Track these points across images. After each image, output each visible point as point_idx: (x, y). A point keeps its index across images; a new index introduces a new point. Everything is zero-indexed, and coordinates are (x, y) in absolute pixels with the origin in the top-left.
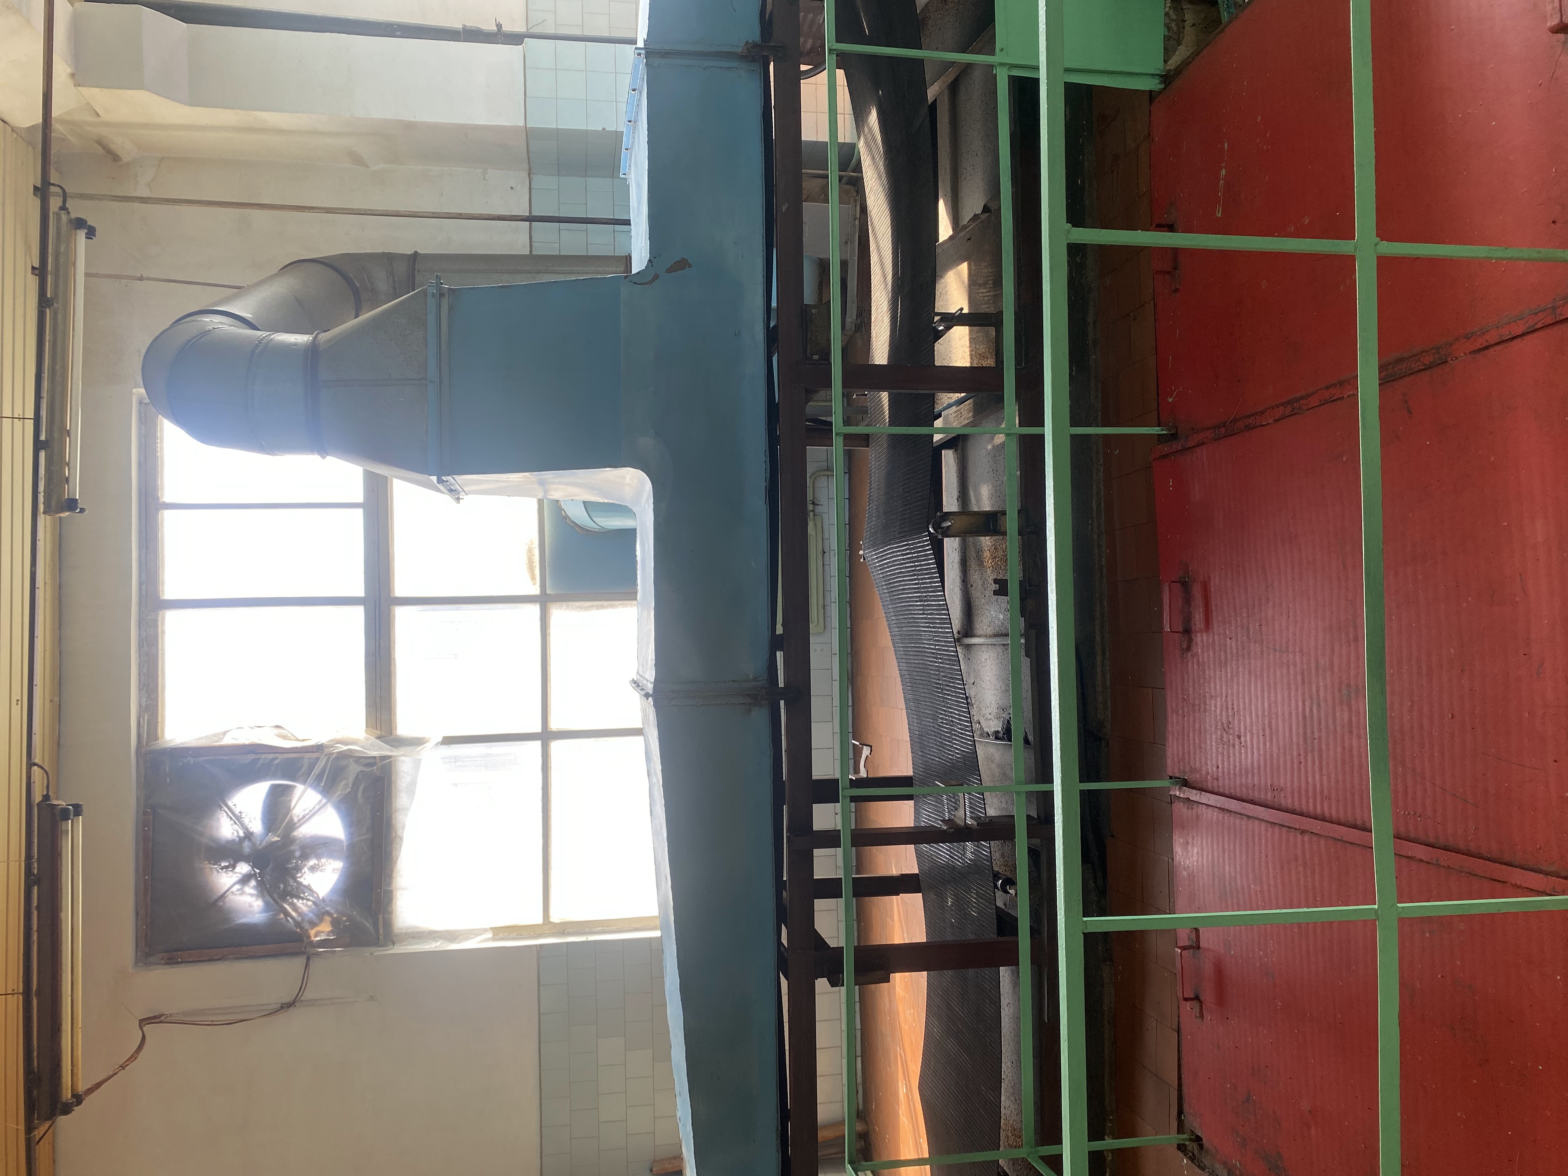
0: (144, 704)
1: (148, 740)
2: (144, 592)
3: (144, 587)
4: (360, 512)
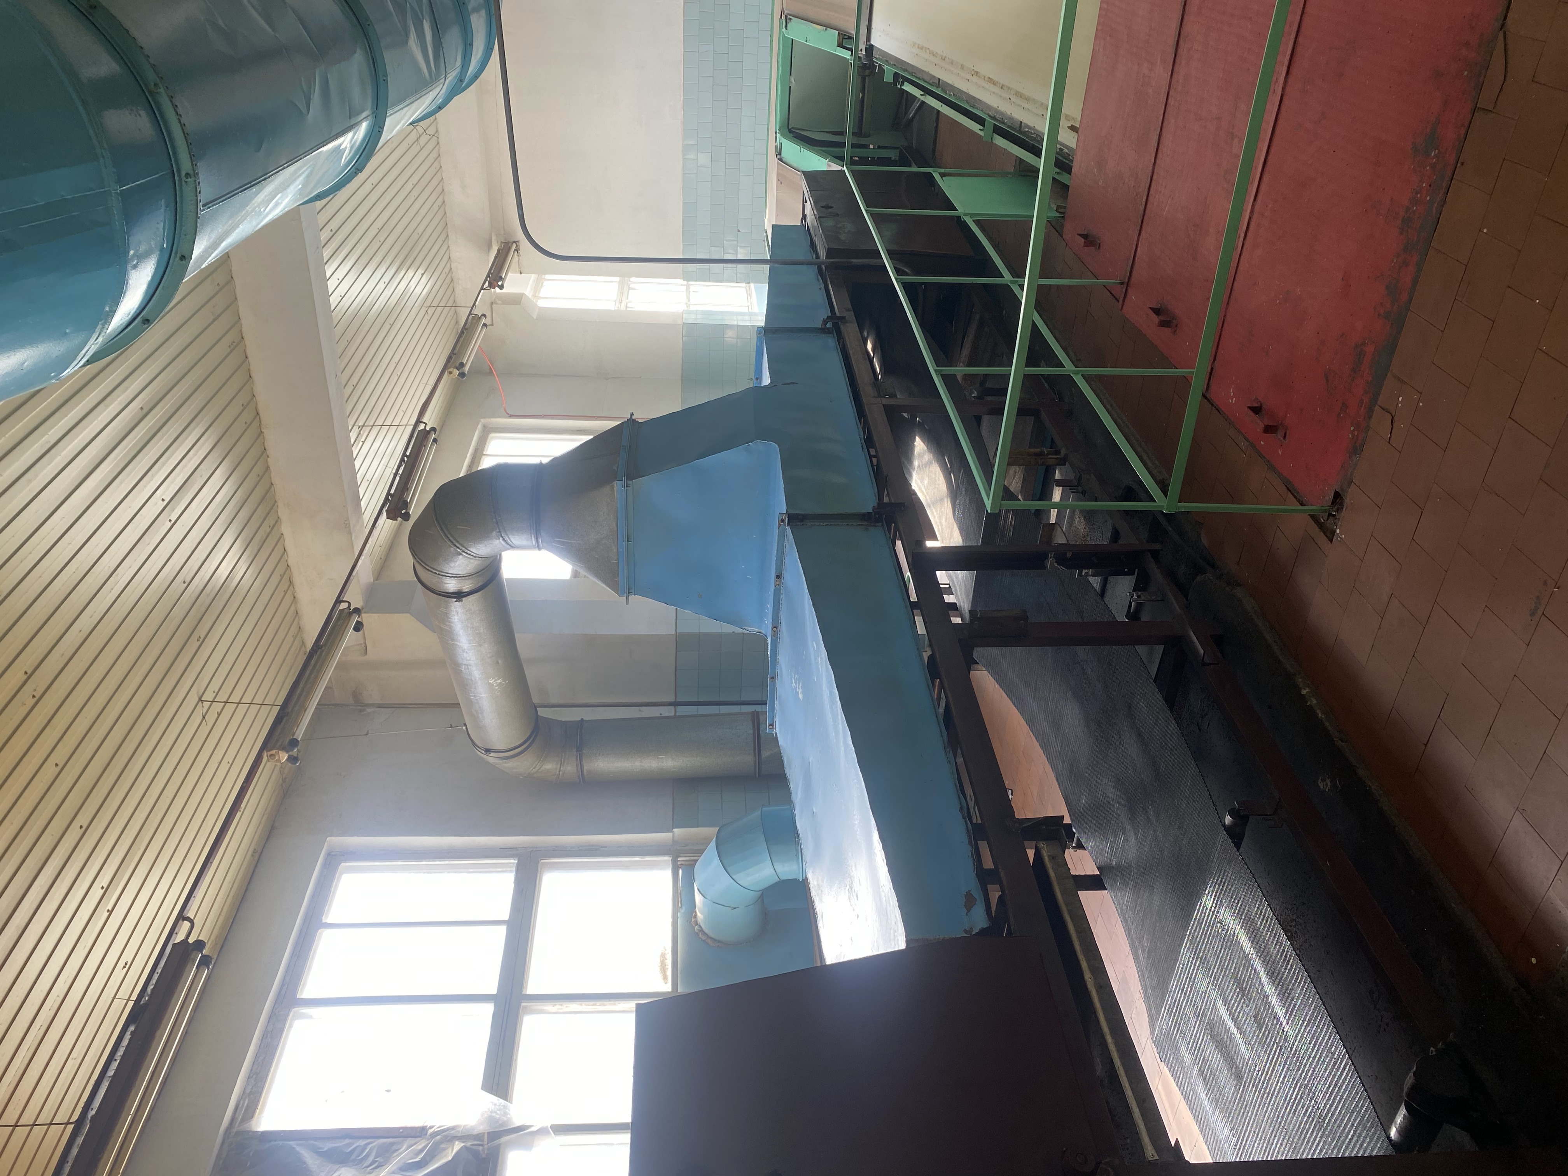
0: (248, 1091)
1: (243, 1120)
2: (283, 992)
3: (285, 988)
4: (504, 928)
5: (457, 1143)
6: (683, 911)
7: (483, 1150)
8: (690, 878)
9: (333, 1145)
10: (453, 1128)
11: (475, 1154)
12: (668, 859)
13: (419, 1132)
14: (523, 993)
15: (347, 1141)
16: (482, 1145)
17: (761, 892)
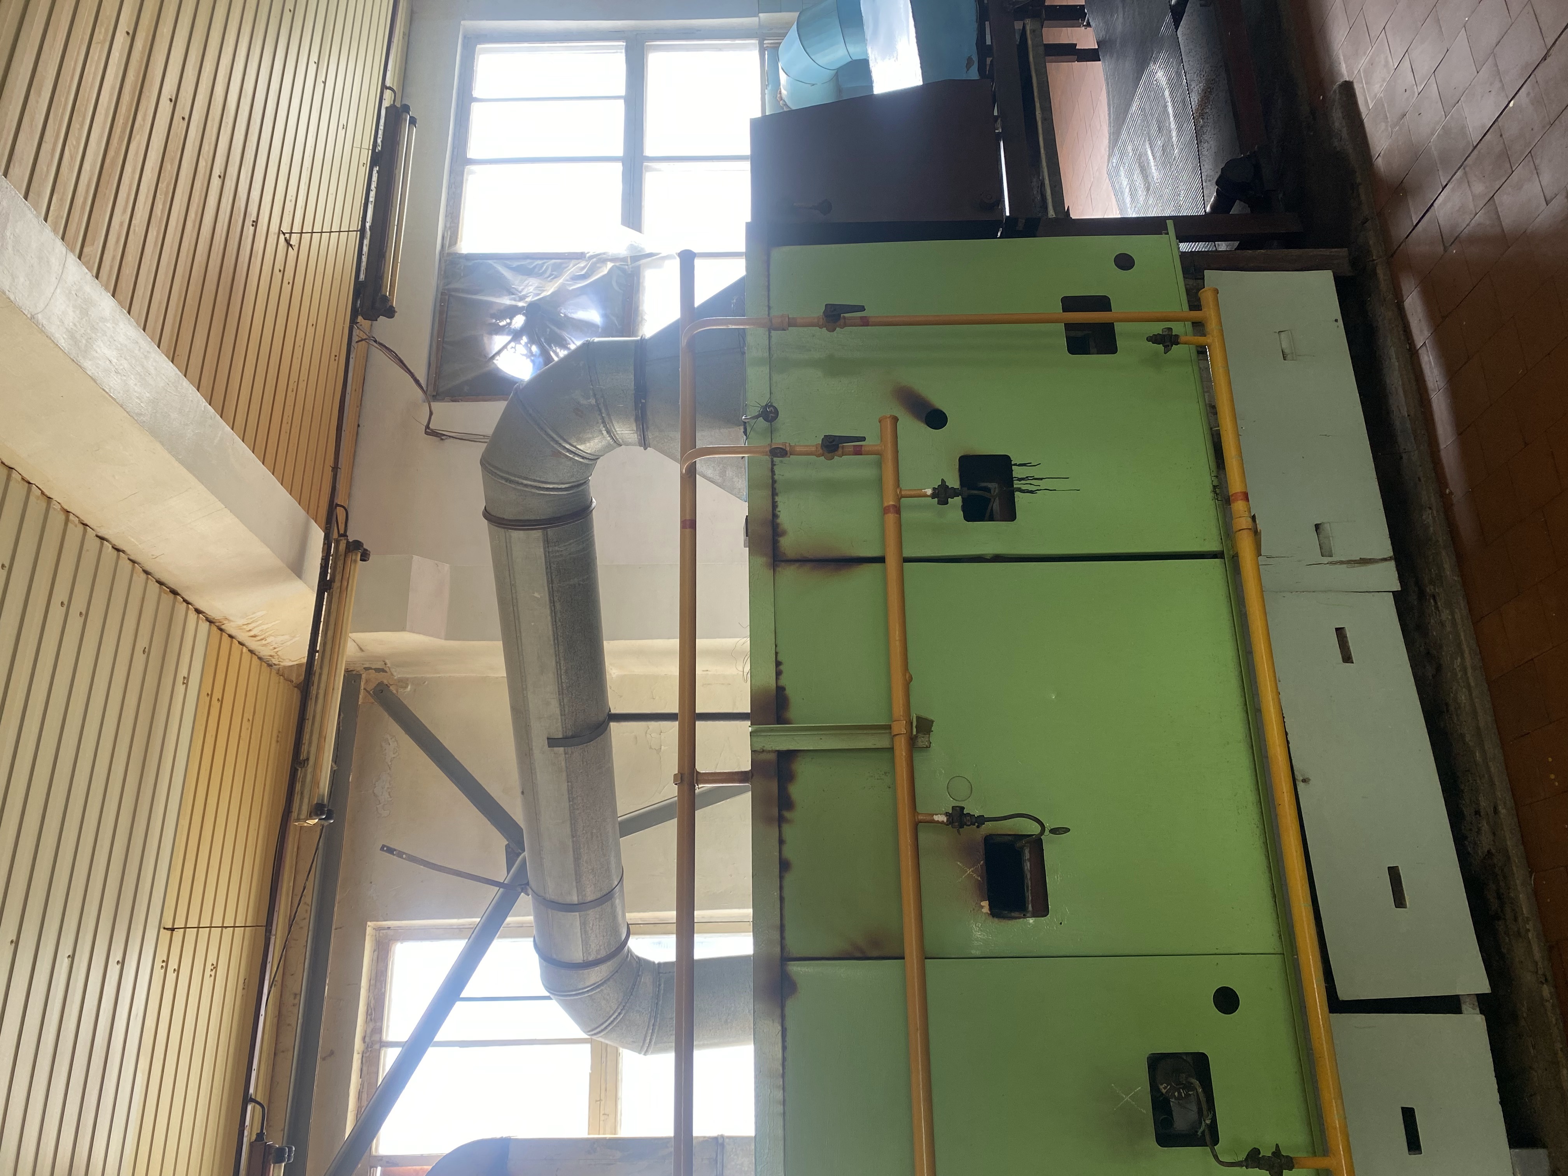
0: (448, 225)
1: (450, 246)
2: (455, 153)
3: (456, 150)
4: (622, 102)
5: (609, 263)
6: (770, 88)
7: (629, 268)
8: (775, 59)
9: (519, 263)
10: (604, 254)
11: (624, 271)
12: (755, 42)
13: (580, 256)
14: (644, 155)
15: (529, 261)
16: (627, 265)
17: (836, 71)
